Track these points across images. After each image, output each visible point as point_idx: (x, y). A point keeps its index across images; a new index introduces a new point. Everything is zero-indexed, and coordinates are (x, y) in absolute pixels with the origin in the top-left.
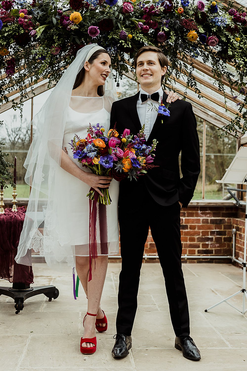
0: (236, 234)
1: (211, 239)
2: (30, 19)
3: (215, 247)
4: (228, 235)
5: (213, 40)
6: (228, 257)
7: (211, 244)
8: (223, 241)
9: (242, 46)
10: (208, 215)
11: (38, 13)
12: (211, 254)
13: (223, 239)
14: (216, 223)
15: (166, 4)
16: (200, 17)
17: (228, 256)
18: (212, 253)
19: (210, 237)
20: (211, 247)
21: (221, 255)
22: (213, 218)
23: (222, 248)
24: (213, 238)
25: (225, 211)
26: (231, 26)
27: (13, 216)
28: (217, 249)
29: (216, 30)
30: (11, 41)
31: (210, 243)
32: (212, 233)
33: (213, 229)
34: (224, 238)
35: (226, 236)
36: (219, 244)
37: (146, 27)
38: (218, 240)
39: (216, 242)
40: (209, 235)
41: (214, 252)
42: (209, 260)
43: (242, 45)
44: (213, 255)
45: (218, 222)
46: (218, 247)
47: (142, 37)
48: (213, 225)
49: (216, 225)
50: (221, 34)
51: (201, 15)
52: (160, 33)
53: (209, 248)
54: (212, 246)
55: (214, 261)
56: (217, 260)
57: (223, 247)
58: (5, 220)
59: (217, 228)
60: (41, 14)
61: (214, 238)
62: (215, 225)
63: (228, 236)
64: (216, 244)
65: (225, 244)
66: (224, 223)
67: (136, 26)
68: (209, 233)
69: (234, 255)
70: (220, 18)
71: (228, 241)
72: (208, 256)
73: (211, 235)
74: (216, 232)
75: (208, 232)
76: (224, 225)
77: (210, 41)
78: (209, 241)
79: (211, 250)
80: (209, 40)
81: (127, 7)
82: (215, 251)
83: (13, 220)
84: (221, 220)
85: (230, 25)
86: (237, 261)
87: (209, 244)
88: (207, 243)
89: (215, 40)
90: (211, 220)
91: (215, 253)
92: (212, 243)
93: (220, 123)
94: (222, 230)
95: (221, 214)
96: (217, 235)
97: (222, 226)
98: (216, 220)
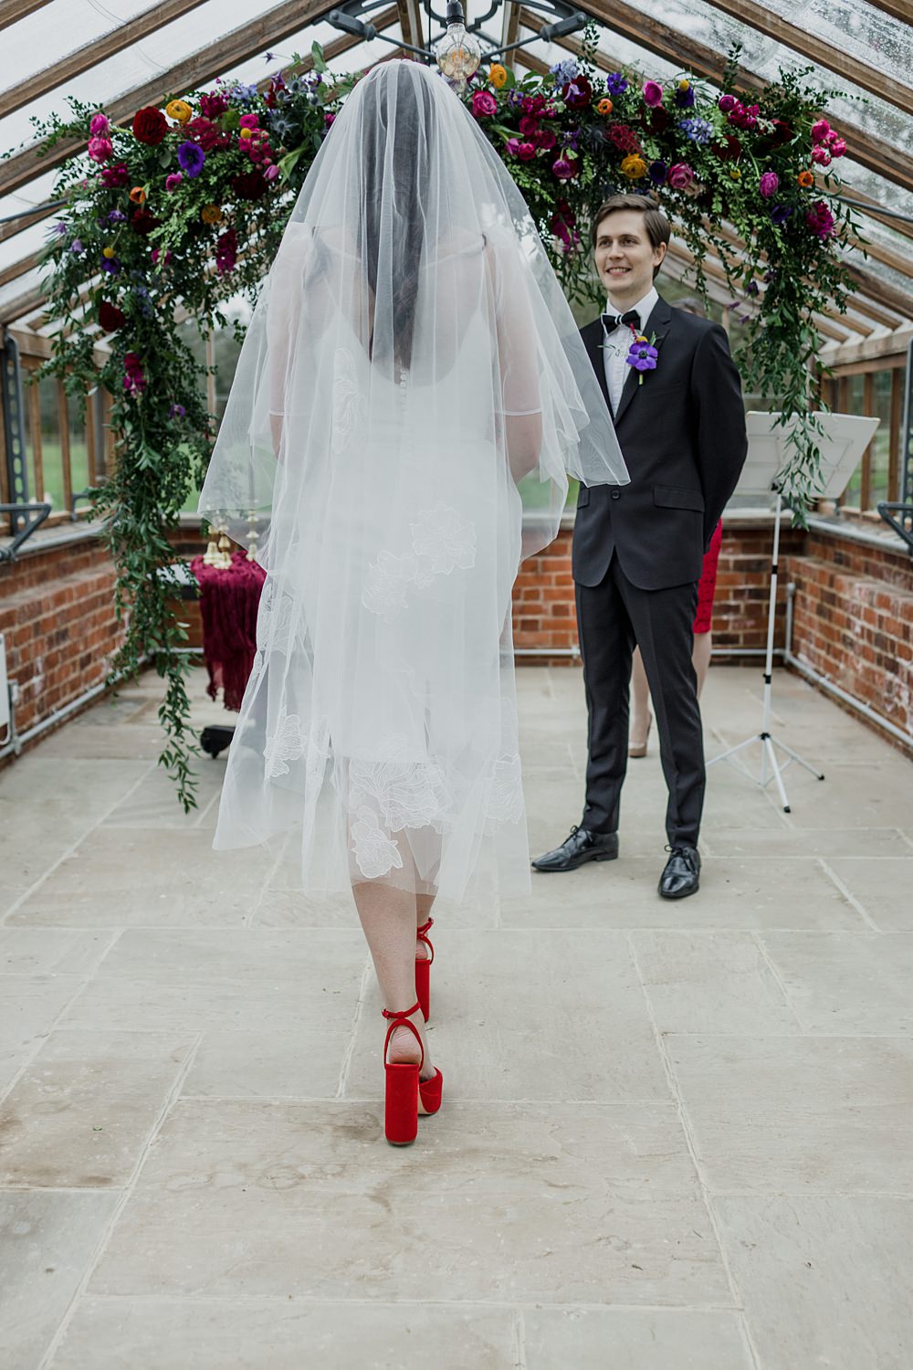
0: (794, 597)
1: (736, 609)
2: (265, 139)
3: (745, 627)
5: (682, 175)
6: (777, 651)
7: (735, 621)
8: (764, 612)
9: (749, 187)
10: (730, 550)
11: (282, 127)
12: (735, 646)
13: (764, 608)
14: (749, 570)
15: (572, 94)
16: (649, 123)
18: (738, 642)
19: (732, 602)
20: (734, 628)
21: (759, 646)
22: (742, 557)
23: (761, 631)
24: (739, 606)
26: (721, 142)
27: (247, 575)
28: (750, 633)
29: (687, 152)
30: (225, 191)
31: (731, 618)
32: (739, 594)
33: (741, 584)
36: (756, 619)
37: (528, 147)
38: (752, 611)
39: (748, 615)
40: (731, 598)
41: (741, 640)
42: (728, 658)
43: (748, 184)
44: (738, 646)
45: (754, 567)
46: (752, 627)
47: (518, 172)
48: (740, 573)
49: (749, 573)
50: (699, 160)
51: (651, 119)
52: (557, 163)
53: (730, 630)
54: (736, 625)
55: (742, 661)
56: (748, 660)
57: (765, 627)
58: (232, 586)
59: (750, 583)
60: (288, 127)
61: (741, 607)
62: (745, 573)
63: (778, 602)
64: (747, 619)
67: (504, 145)
68: (731, 594)
69: (788, 646)
70: (696, 123)
72: (727, 649)
73: (735, 598)
74: (747, 593)
76: (767, 575)
77: (674, 177)
78: (731, 614)
79: (735, 634)
80: (672, 176)
81: (481, 103)
82: (746, 636)
83: (247, 584)
84: (760, 562)
85: (718, 141)
86: (795, 662)
87: (729, 620)
88: (725, 617)
89: (687, 175)
90: (737, 562)
91: (745, 642)
92: (737, 617)
94: (764, 586)
95: (763, 546)
96: (750, 599)
97: (762, 576)
98: (749, 562)
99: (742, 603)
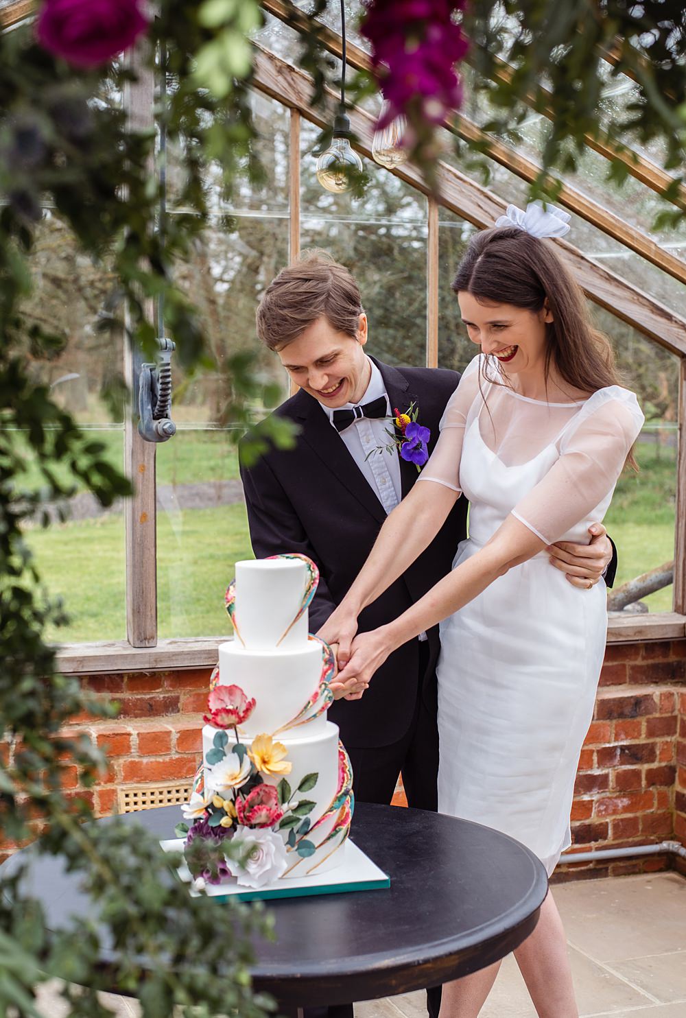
1: (601, 782)
3: (615, 812)
4: (660, 761)
6: (665, 845)
7: (601, 802)
8: (644, 783)
12: (601, 842)
13: (643, 776)
14: (621, 715)
17: (660, 841)
18: (604, 836)
19: (596, 772)
20: (599, 813)
21: (636, 839)
23: (639, 814)
24: (606, 776)
25: (644, 658)
28: (622, 820)
31: (595, 798)
32: (605, 756)
33: (609, 742)
34: (649, 772)
35: (655, 765)
36: (631, 795)
38: (627, 783)
39: (620, 791)
40: (596, 765)
41: (610, 832)
42: (591, 865)
44: (605, 842)
45: (627, 710)
46: (626, 809)
48: (608, 722)
49: (620, 721)
53: (594, 819)
54: (602, 808)
55: (611, 866)
56: (621, 864)
57: (644, 807)
59: (623, 736)
61: (612, 778)
62: (614, 722)
63: (663, 764)
64: (616, 798)
65: (651, 794)
66: (651, 713)
68: (595, 758)
71: (661, 785)
72: (589, 850)
73: (601, 763)
74: (618, 752)
75: (592, 751)
76: (648, 721)
78: (595, 791)
79: (601, 824)
82: (616, 826)
84: (638, 702)
87: (592, 801)
88: (585, 798)
90: (600, 703)
91: (615, 837)
92: (603, 795)
93: (627, 294)
94: (642, 740)
95: (628, 672)
96: (622, 764)
97: (639, 723)
98: (621, 702)
99: (611, 772)
